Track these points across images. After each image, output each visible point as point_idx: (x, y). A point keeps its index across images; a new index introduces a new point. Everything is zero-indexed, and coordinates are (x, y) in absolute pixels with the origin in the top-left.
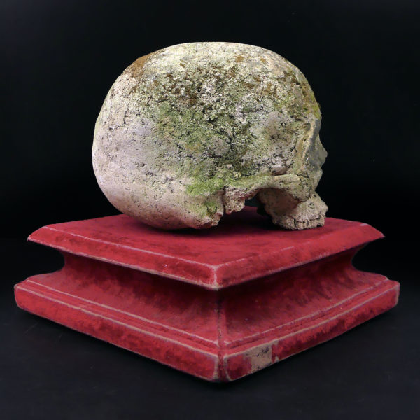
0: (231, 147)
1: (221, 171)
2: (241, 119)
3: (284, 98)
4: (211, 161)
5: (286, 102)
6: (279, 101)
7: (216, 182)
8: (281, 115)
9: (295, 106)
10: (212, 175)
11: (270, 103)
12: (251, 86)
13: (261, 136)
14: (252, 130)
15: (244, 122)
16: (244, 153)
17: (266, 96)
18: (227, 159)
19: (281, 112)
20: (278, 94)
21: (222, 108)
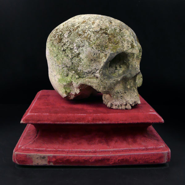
0: (72, 63)
1: (71, 74)
2: (76, 50)
3: (93, 41)
4: (66, 69)
5: (94, 43)
6: (91, 42)
7: (69, 79)
8: (93, 49)
9: (99, 45)
10: (67, 75)
11: (87, 44)
12: (80, 35)
13: (85, 59)
14: (81, 56)
15: (77, 52)
16: (78, 66)
17: (85, 40)
18: (72, 69)
19: (93, 48)
20: (91, 39)
21: (68, 45)
